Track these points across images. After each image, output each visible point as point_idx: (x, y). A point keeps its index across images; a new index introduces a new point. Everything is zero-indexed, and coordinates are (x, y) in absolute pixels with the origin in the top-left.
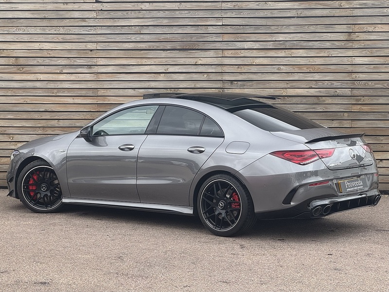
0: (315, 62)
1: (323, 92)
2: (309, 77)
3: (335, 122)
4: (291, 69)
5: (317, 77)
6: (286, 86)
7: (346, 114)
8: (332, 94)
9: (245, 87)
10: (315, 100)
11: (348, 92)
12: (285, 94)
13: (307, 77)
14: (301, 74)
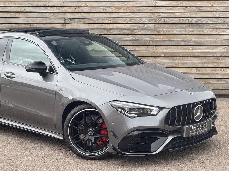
0: (130, 5)
1: (135, 26)
2: (125, 15)
3: (143, 47)
4: (113, 10)
5: (131, 15)
6: (109, 22)
7: (151, 42)
8: (142, 27)
9: (80, 23)
10: (129, 32)
11: (152, 26)
12: (109, 28)
13: (124, 15)
14: (120, 13)
